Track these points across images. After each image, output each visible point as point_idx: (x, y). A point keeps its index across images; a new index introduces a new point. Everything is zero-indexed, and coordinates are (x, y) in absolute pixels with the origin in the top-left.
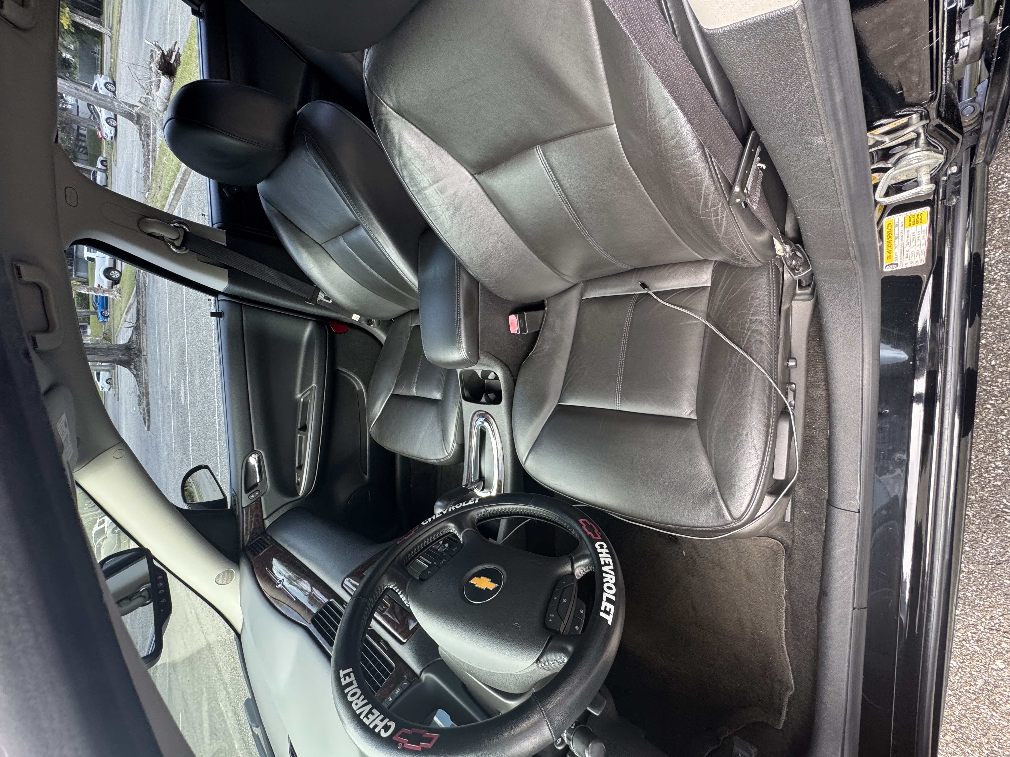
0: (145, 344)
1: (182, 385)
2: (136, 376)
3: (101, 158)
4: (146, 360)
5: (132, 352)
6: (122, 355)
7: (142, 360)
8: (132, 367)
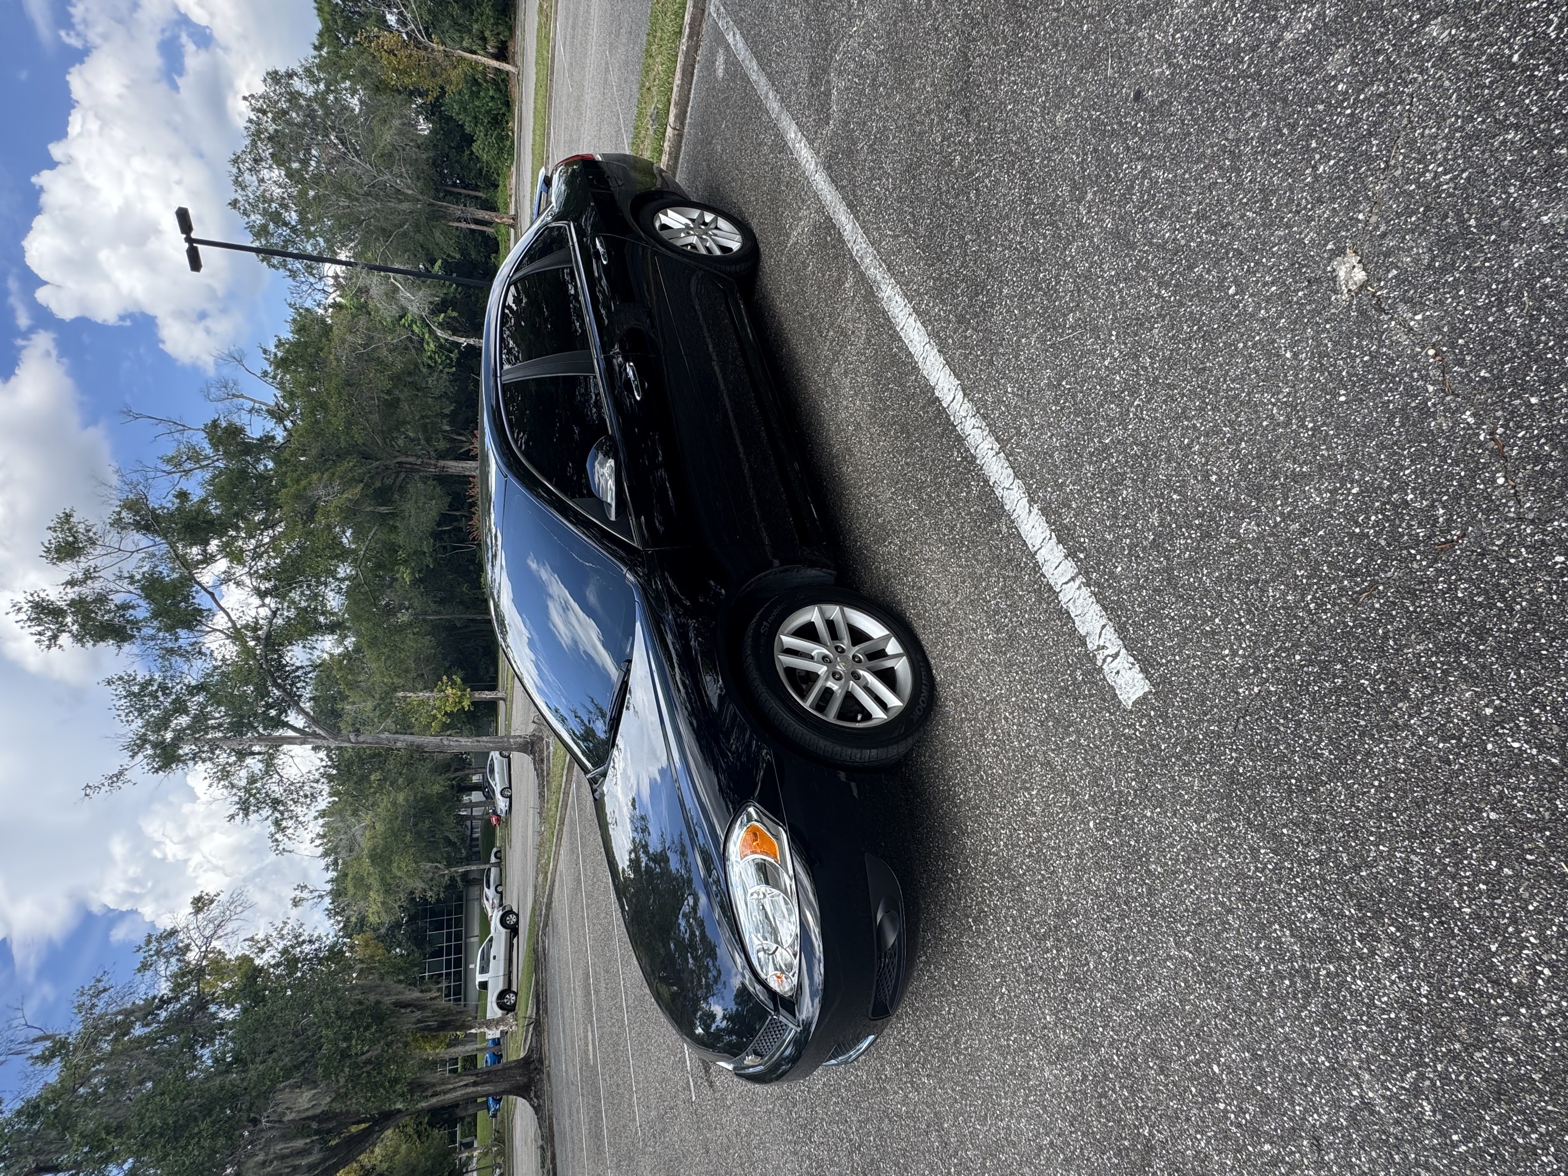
0: (547, 1046)
1: (590, 1033)
2: (537, 1109)
3: (495, 850)
4: (549, 1075)
5: (532, 1067)
6: (521, 1076)
7: (545, 1077)
8: (532, 1095)
